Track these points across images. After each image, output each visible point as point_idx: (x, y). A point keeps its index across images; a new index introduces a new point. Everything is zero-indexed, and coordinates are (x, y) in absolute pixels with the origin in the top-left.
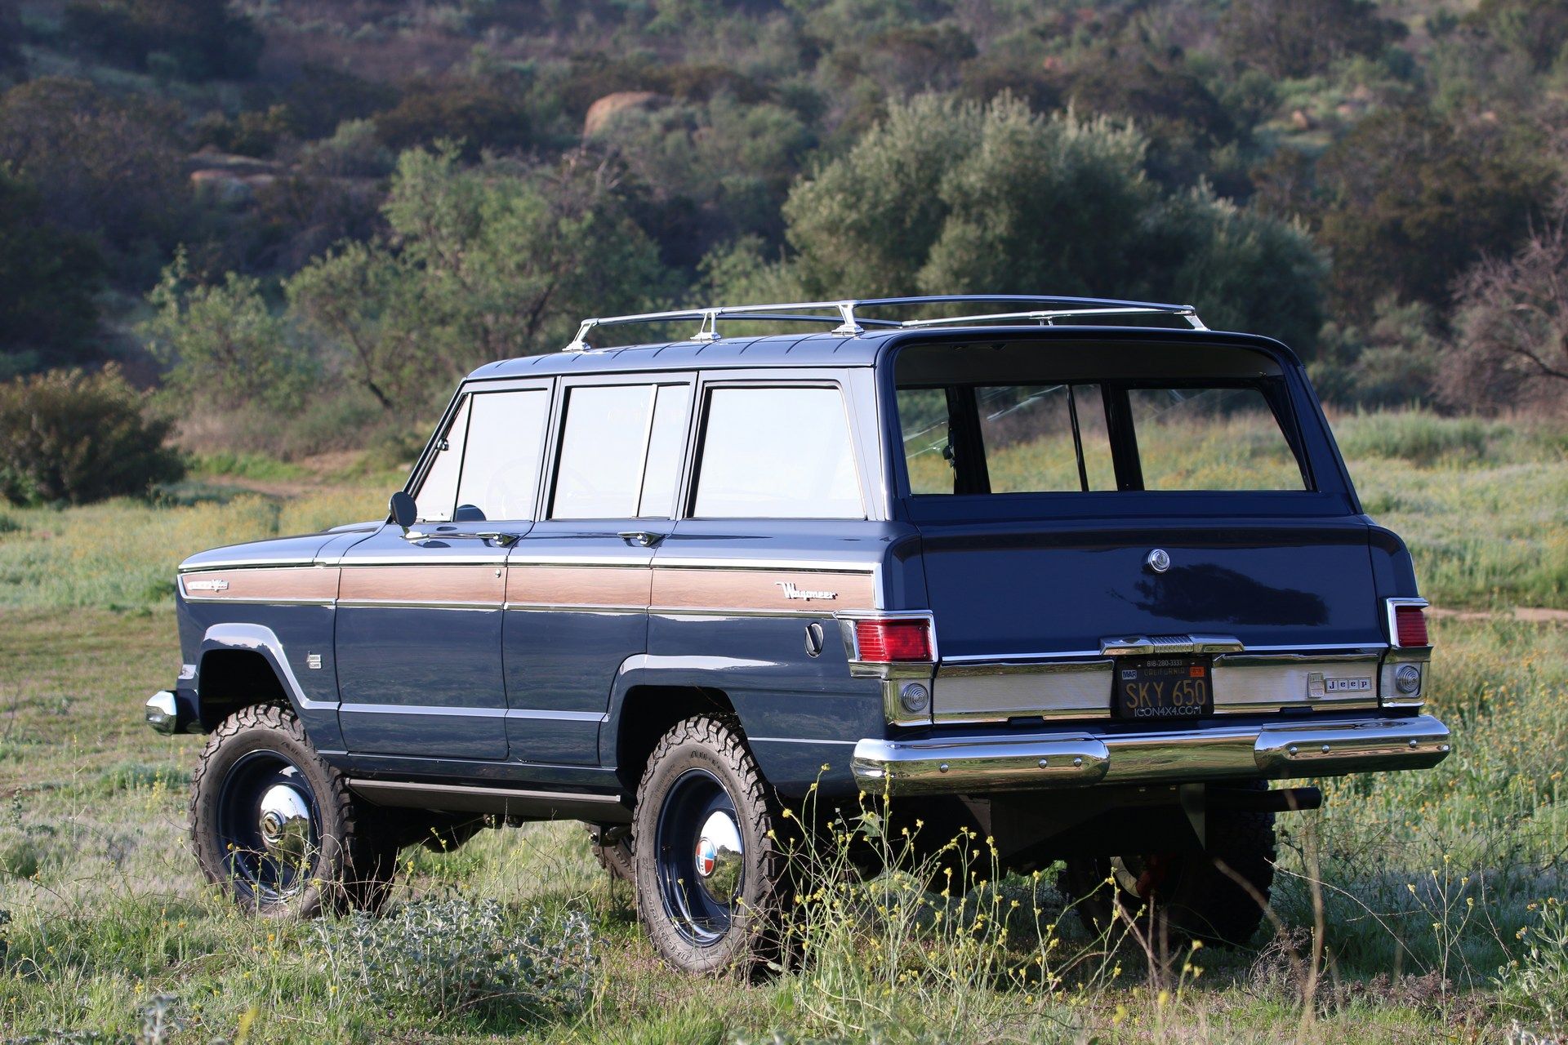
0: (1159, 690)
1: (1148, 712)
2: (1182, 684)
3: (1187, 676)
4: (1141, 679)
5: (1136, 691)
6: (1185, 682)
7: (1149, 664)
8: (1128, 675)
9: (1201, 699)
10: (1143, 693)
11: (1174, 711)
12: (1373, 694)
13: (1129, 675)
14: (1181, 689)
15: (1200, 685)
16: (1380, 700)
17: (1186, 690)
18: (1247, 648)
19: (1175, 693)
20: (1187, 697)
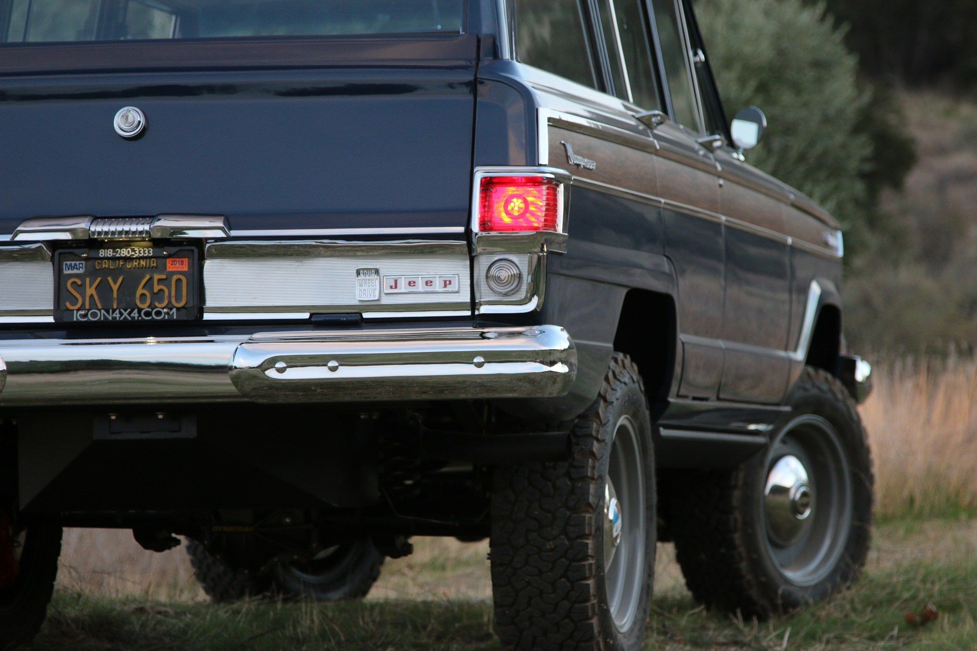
0: (115, 287)
1: (95, 315)
2: (151, 279)
3: (161, 268)
4: (92, 273)
5: (81, 288)
6: (156, 277)
7: (102, 253)
8: (75, 268)
9: (178, 299)
10: (90, 291)
11: (135, 314)
12: (466, 297)
13: (73, 268)
14: (149, 285)
15: (179, 281)
16: (474, 305)
17: (156, 288)
18: (234, 233)
19: (140, 291)
20: (158, 296)
